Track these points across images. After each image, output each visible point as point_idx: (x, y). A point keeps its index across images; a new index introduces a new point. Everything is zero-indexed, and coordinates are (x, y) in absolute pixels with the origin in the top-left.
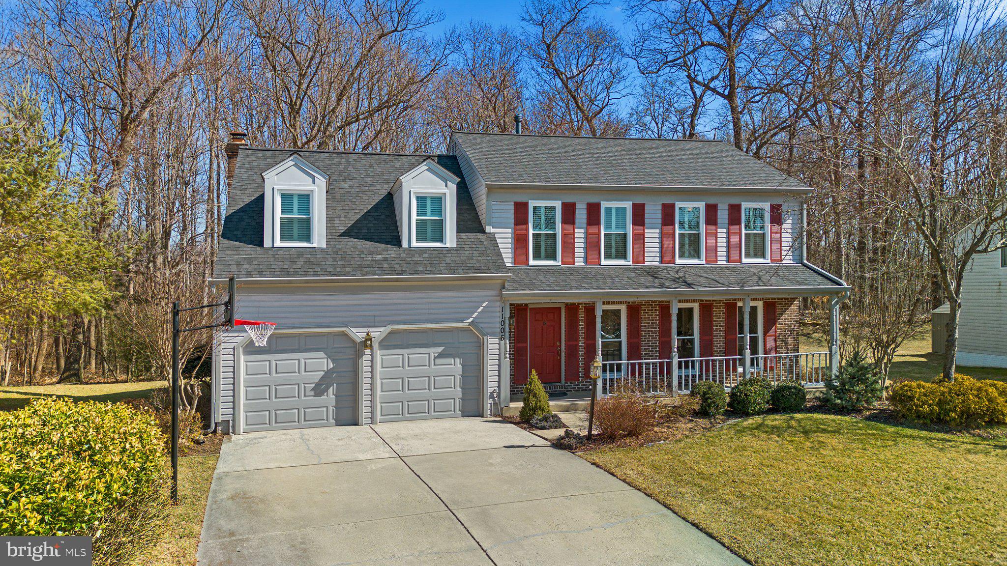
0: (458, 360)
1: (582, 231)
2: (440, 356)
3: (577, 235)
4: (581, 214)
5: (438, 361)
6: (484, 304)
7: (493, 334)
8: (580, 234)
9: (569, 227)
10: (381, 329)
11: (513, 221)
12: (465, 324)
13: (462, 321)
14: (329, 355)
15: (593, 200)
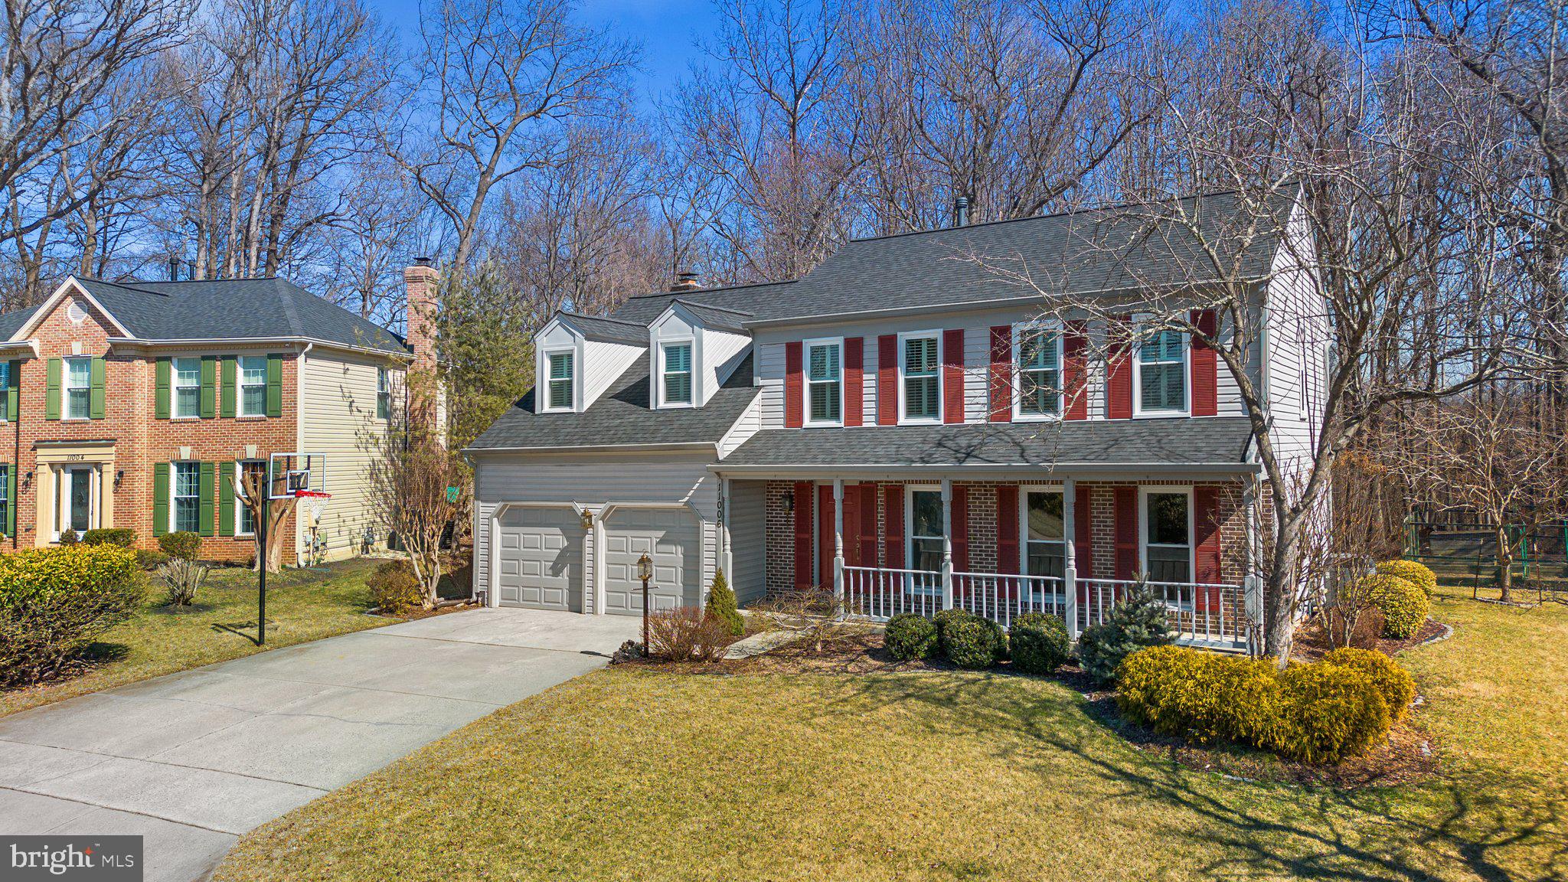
0: (679, 548)
1: (873, 376)
2: (662, 541)
3: (865, 384)
4: (871, 353)
5: (662, 548)
6: (701, 480)
7: (709, 519)
8: (869, 381)
9: (855, 372)
10: (602, 506)
11: (784, 368)
12: (680, 504)
13: (676, 500)
14: (564, 532)
15: (886, 331)
